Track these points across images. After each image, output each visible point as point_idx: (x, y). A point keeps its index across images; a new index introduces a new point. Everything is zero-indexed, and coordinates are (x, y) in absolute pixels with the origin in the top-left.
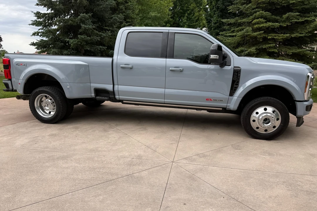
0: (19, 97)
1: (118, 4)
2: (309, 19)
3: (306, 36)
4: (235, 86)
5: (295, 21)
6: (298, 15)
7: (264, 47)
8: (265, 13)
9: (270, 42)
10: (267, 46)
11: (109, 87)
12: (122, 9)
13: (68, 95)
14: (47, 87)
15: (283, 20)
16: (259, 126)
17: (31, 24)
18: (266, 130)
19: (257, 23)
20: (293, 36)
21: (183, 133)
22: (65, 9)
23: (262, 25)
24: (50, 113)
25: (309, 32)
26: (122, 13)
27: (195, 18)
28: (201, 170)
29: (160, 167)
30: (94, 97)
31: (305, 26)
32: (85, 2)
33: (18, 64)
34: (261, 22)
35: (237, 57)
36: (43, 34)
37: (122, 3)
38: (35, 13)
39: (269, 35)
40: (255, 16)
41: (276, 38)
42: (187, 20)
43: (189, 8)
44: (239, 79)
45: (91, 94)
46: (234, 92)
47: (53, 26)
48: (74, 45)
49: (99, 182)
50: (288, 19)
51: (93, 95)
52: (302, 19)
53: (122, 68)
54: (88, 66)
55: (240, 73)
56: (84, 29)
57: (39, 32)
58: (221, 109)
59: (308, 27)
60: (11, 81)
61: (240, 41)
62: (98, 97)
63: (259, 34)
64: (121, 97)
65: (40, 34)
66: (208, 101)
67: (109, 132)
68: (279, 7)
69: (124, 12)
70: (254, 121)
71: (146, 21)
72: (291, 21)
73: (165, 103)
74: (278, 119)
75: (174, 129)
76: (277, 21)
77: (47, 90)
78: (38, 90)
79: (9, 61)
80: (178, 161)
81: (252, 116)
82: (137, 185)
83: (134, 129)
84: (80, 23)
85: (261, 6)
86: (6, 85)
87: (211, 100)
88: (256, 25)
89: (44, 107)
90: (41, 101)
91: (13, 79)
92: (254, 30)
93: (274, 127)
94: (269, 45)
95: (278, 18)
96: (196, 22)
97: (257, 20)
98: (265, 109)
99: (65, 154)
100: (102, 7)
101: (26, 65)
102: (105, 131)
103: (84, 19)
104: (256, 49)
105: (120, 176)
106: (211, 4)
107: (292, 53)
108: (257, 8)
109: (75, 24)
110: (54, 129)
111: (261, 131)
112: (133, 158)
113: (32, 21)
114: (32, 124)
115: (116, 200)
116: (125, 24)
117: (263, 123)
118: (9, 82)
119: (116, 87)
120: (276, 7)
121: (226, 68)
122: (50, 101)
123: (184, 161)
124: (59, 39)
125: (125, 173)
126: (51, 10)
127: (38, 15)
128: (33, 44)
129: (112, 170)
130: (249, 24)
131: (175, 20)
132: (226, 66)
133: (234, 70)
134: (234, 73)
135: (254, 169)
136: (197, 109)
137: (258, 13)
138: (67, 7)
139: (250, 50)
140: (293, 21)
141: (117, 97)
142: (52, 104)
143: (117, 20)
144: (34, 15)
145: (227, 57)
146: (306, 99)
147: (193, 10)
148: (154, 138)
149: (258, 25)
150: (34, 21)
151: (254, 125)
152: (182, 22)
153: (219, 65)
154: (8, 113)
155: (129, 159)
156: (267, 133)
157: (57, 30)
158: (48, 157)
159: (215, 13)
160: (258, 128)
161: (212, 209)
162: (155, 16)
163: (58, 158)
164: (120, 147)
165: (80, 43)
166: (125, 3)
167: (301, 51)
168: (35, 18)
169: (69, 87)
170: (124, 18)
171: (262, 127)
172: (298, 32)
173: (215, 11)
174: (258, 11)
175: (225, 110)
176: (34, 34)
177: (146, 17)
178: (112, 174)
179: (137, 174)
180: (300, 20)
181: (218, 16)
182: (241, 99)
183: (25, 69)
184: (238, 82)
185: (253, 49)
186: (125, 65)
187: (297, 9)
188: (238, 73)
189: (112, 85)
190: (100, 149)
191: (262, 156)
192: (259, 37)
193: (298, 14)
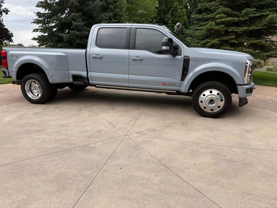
0: (14, 83)
1: (108, 4)
2: (264, 14)
3: (263, 28)
4: (185, 72)
5: (252, 15)
6: (255, 11)
7: (226, 38)
8: (226, 9)
9: (231, 35)
10: (228, 37)
11: (84, 74)
12: (111, 9)
13: (51, 81)
14: (35, 74)
15: (242, 15)
16: (206, 106)
17: (33, 23)
18: (212, 110)
19: (219, 18)
20: (251, 28)
21: (144, 112)
22: (60, 9)
23: (223, 20)
24: (38, 95)
25: (265, 25)
26: (112, 11)
27: (178, 14)
28: (147, 142)
29: (113, 140)
30: (72, 82)
31: (262, 20)
32: (77, 4)
33: (12, 55)
34: (223, 17)
35: (187, 47)
36: (42, 30)
37: (112, 3)
38: (36, 13)
39: (230, 28)
40: (218, 12)
41: (235, 30)
42: (171, 16)
43: (173, 5)
44: (188, 67)
45: (70, 79)
46: (185, 78)
47: (51, 24)
48: (67, 38)
49: (59, 150)
50: (246, 14)
51: (71, 80)
52: (258, 14)
53: (94, 57)
54: (67, 56)
55: (189, 62)
56: (75, 26)
57: (39, 29)
58: (175, 92)
59: (263, 21)
60: (8, 69)
61: (207, 34)
62: (75, 82)
63: (221, 28)
64: (94, 82)
65: (39, 31)
66: (164, 85)
67: (83, 111)
68: (238, 4)
69: (114, 11)
70: (202, 102)
71: (135, 17)
72: (248, 16)
73: (129, 87)
74: (222, 100)
75: (138, 108)
76: (237, 16)
77: (34, 76)
78: (27, 76)
79: (6, 53)
80: (130, 135)
81: (200, 97)
82: (88, 154)
83: (104, 109)
84: (71, 20)
85: (223, 3)
86: (4, 72)
87: (166, 84)
88: (218, 20)
89: (33, 90)
90: (31, 86)
91: (9, 68)
92: (217, 24)
93: (219, 107)
94: (230, 37)
95: (238, 13)
96: (179, 18)
97: (219, 15)
98: (211, 92)
99: (40, 128)
100: (90, 7)
101: (18, 56)
102: (80, 110)
103: (74, 17)
104: (219, 41)
105: (77, 146)
106: (191, 2)
107: (251, 43)
108: (220, 5)
109: (68, 22)
110: (39, 108)
111: (208, 110)
112: (94, 132)
113: (34, 20)
114: (23, 104)
115: (67, 164)
116: (114, 21)
117: (209, 103)
118: (6, 70)
119: (89, 73)
120: (236, 4)
121: (178, 57)
122: (37, 85)
123: (135, 135)
124: (55, 34)
125: (83, 144)
126: (49, 11)
127: (39, 14)
128: (34, 39)
129: (73, 142)
130: (213, 19)
131: (161, 16)
132: (177, 56)
133: (184, 59)
134: (184, 61)
135: (191, 142)
136: (158, 92)
137: (220, 10)
138: (62, 8)
139: (214, 42)
140: (250, 15)
141: (90, 82)
142: (39, 88)
143: (103, 17)
144: (36, 15)
145: (178, 48)
146: (246, 83)
147: (176, 7)
148: (118, 116)
149: (220, 20)
150: (35, 20)
151: (202, 105)
152: (167, 18)
153: (172, 55)
154: (8, 96)
155: (91, 133)
156: (213, 112)
157: (54, 27)
158: (26, 130)
159: (193, 10)
160: (205, 108)
161: (141, 172)
162: (142, 13)
163: (34, 132)
164: (87, 123)
165: (71, 37)
166: (114, 3)
167: (258, 42)
168: (37, 17)
169: (51, 74)
170: (113, 15)
171: (208, 106)
172: (255, 25)
173: (194, 8)
174: (220, 8)
175: (178, 93)
176: (34, 31)
177: (135, 14)
178: (71, 145)
179: (92, 145)
180: (257, 15)
181: (196, 12)
182: (190, 83)
183: (17, 59)
184: (188, 69)
185: (216, 41)
186: (96, 55)
187: (255, 6)
188: (187, 61)
189: (86, 72)
190: (69, 125)
191: (203, 131)
192: (221, 30)
193: (254, 9)
